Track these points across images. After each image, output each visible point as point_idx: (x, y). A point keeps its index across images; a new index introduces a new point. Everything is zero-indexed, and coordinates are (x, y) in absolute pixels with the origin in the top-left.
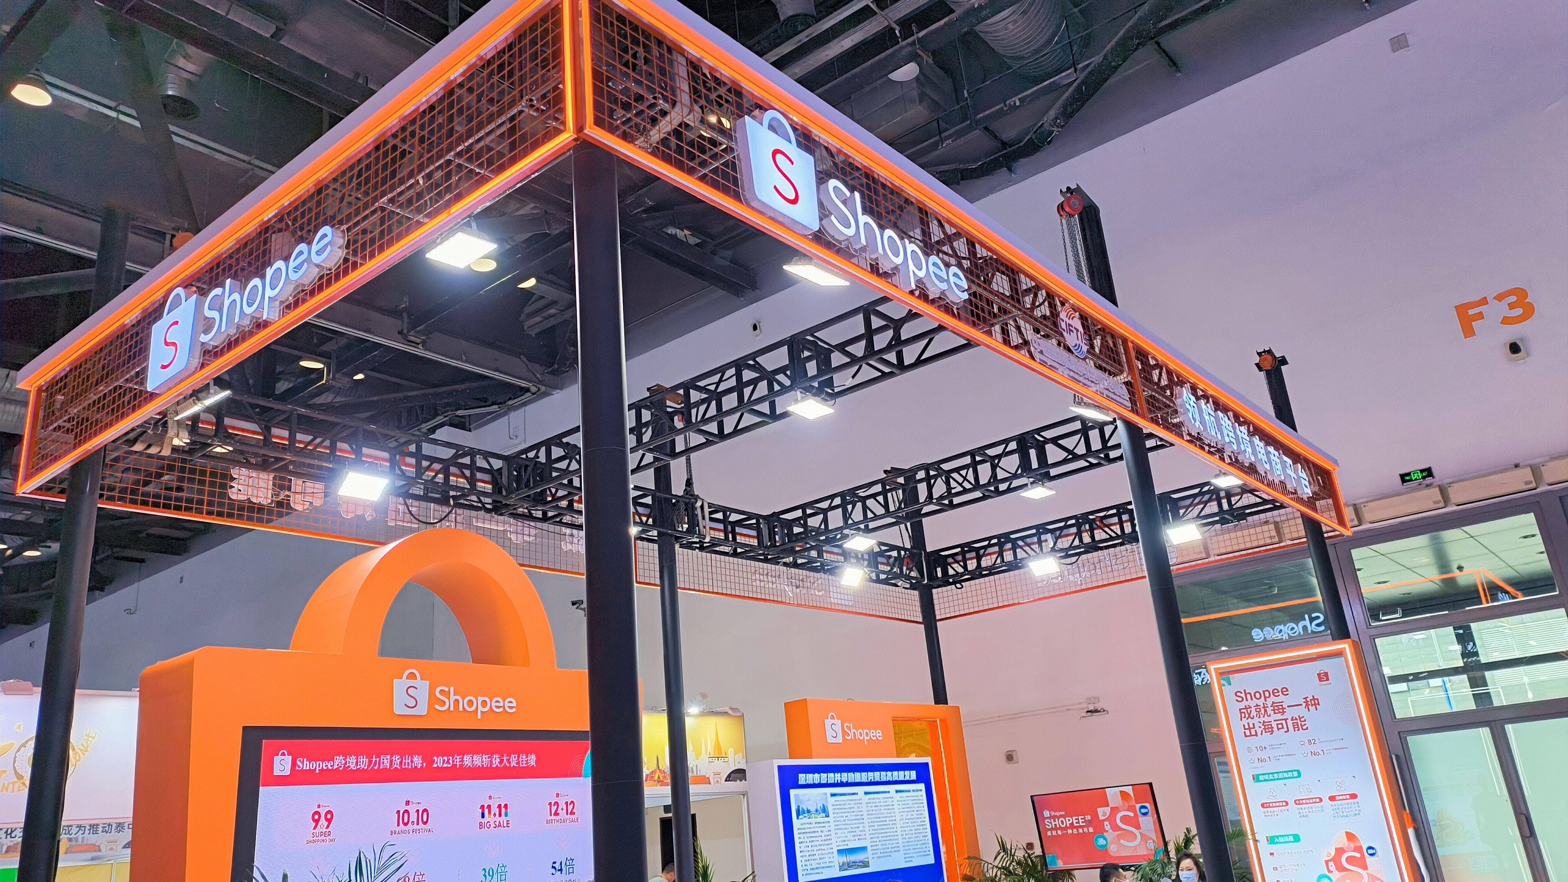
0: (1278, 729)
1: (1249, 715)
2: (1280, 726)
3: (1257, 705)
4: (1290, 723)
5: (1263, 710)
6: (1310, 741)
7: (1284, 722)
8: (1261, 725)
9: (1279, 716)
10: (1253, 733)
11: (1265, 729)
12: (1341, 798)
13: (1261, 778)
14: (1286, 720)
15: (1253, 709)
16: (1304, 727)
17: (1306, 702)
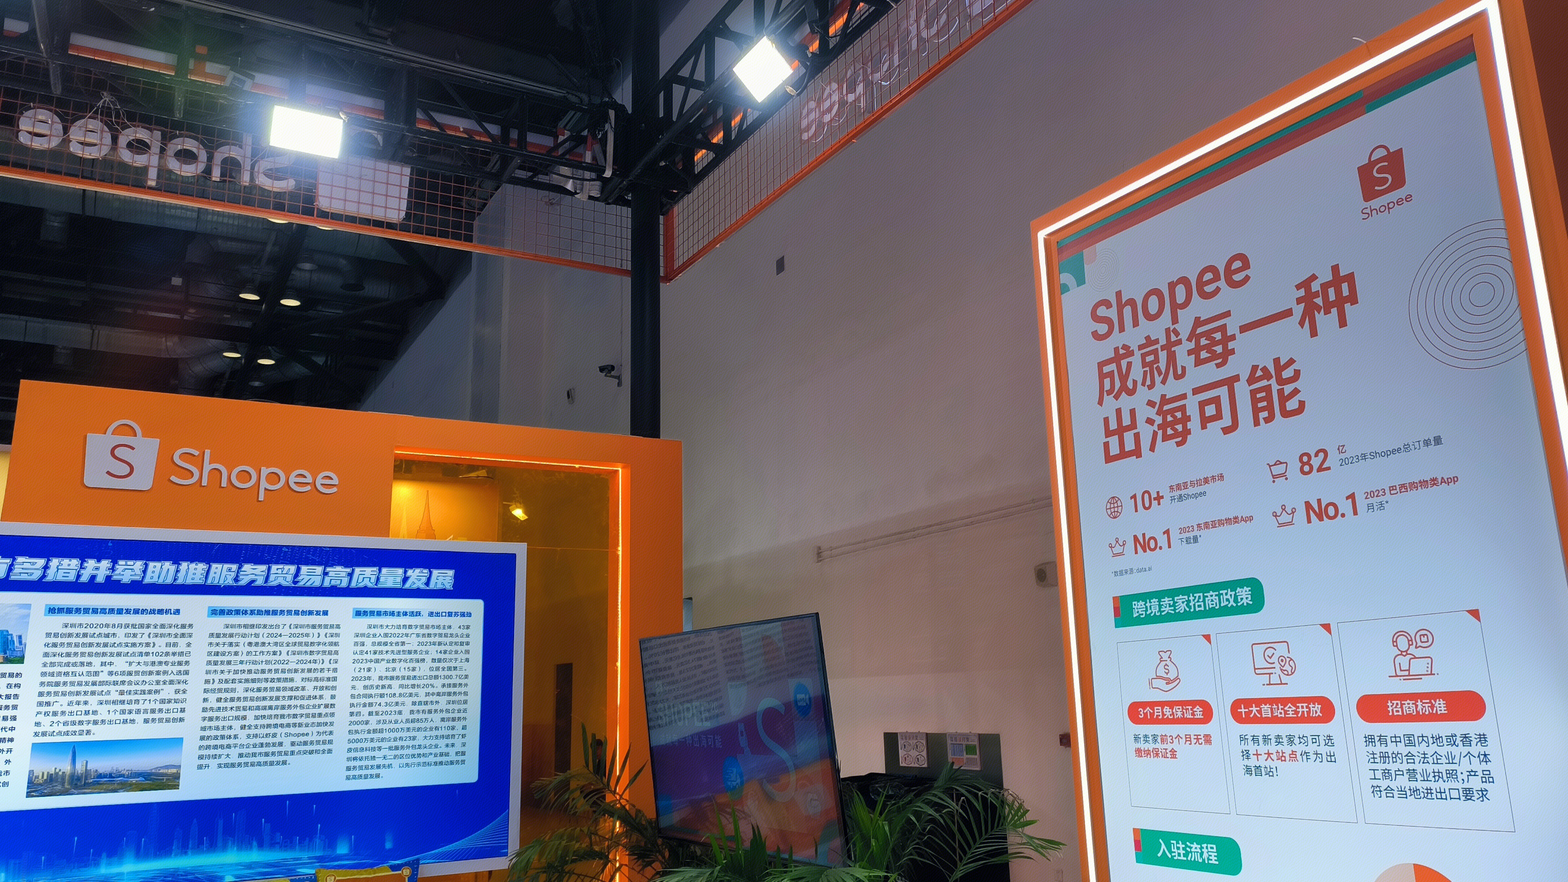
0: (1205, 421)
1: (1124, 378)
2: (1210, 410)
3: (1149, 342)
4: (1243, 390)
5: (1163, 356)
6: (1305, 460)
7: (1223, 392)
8: (1152, 413)
9: (1210, 373)
10: (1130, 446)
11: (1163, 427)
12: (1409, 707)
13: (1138, 608)
14: (1230, 382)
15: (1136, 360)
16: (1292, 405)
17: (1307, 300)
